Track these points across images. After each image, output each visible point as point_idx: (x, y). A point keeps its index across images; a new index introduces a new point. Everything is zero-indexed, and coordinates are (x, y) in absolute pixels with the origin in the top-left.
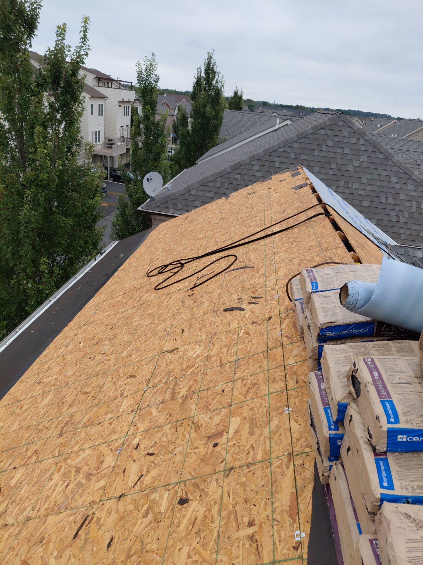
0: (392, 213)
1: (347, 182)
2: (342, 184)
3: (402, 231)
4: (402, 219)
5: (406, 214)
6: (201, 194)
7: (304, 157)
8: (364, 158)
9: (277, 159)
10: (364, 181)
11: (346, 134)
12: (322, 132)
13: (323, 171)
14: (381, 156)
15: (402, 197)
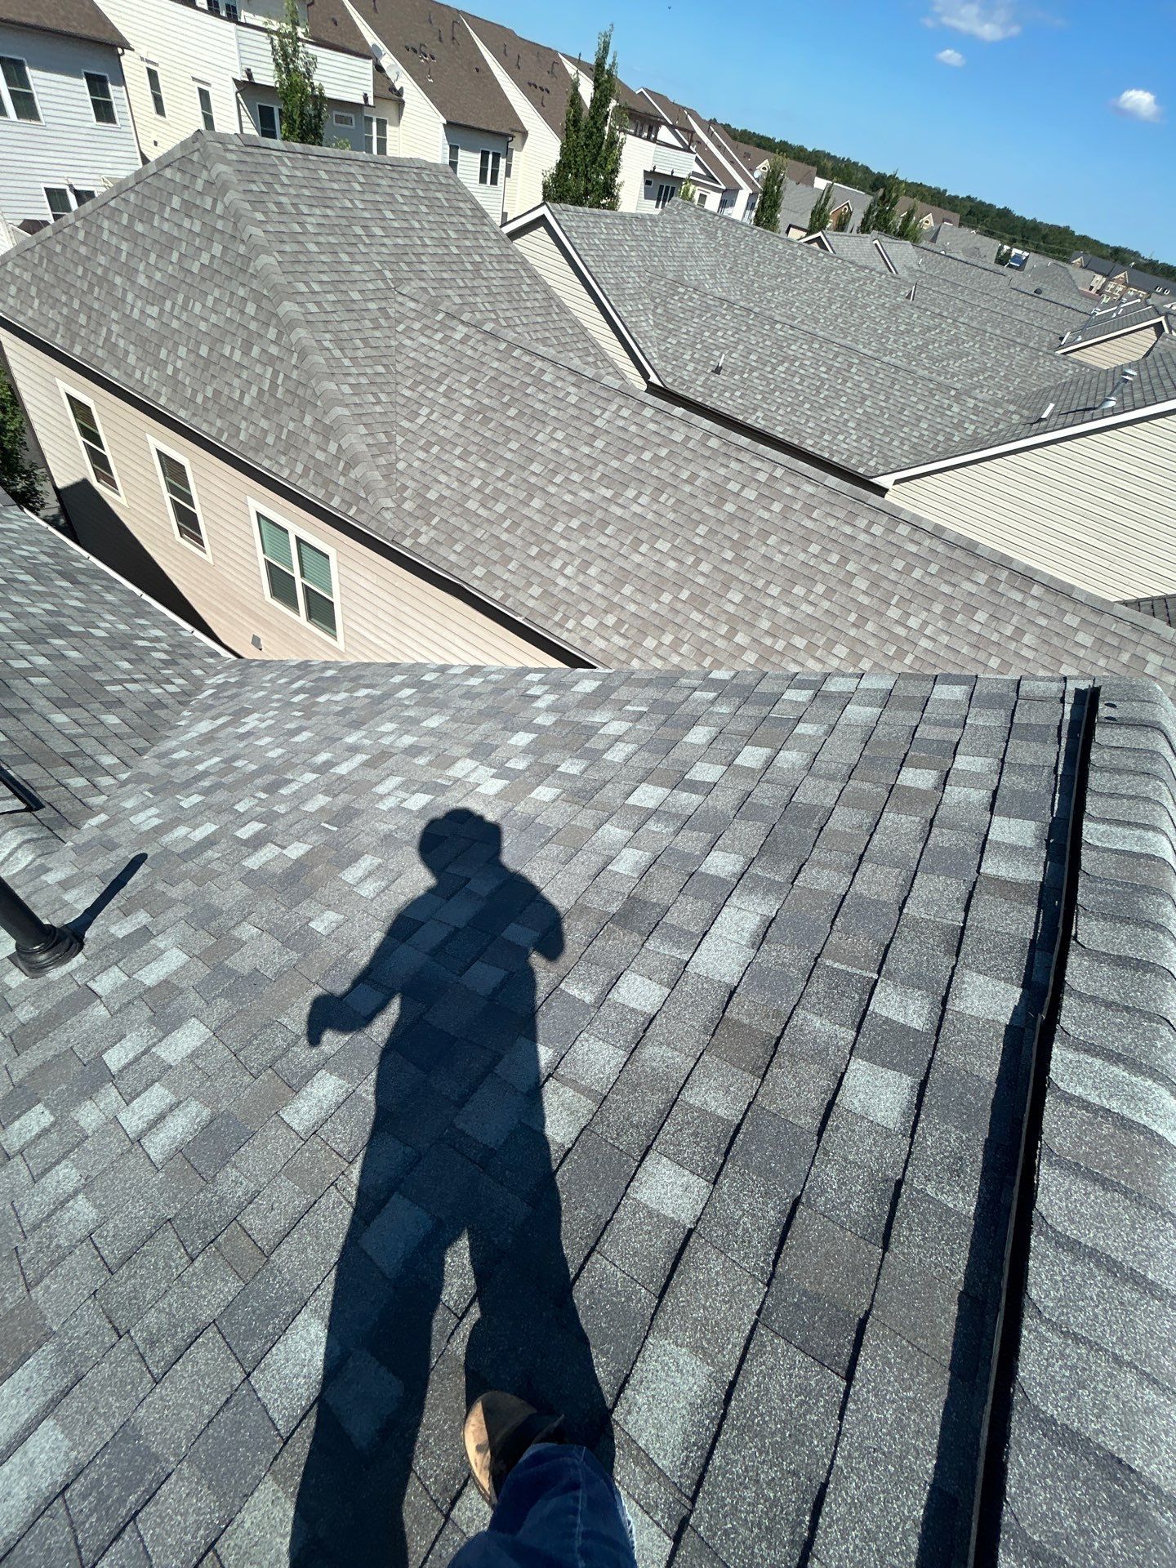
0: (236, 382)
1: (187, 299)
2: (180, 299)
3: (243, 425)
4: (247, 401)
5: (254, 390)
6: (17, 271)
7: (139, 227)
8: (217, 249)
9: (106, 224)
10: (210, 302)
11: (199, 185)
12: (168, 173)
13: (160, 266)
14: (242, 249)
15: (255, 352)
